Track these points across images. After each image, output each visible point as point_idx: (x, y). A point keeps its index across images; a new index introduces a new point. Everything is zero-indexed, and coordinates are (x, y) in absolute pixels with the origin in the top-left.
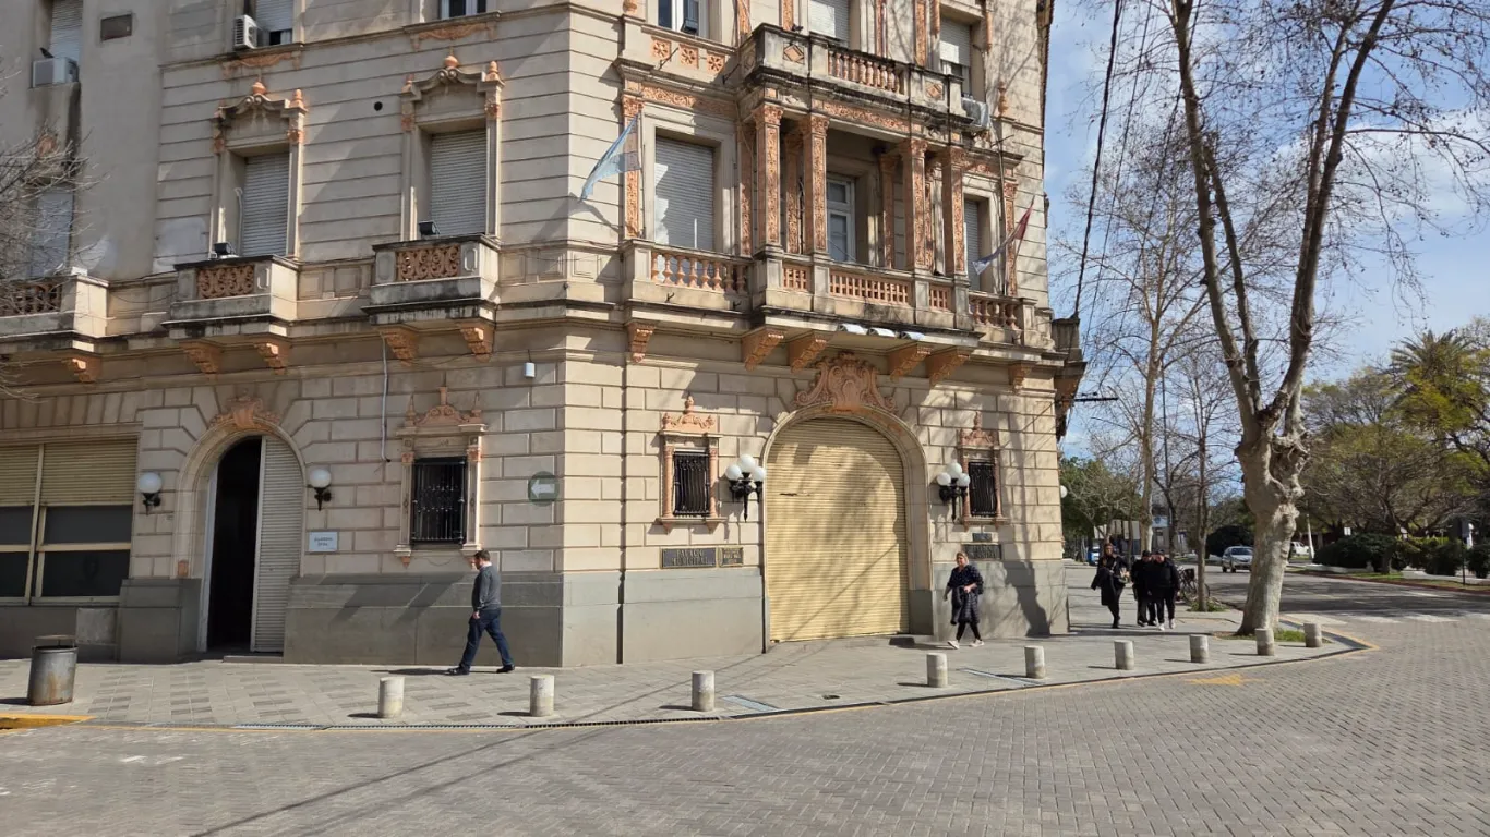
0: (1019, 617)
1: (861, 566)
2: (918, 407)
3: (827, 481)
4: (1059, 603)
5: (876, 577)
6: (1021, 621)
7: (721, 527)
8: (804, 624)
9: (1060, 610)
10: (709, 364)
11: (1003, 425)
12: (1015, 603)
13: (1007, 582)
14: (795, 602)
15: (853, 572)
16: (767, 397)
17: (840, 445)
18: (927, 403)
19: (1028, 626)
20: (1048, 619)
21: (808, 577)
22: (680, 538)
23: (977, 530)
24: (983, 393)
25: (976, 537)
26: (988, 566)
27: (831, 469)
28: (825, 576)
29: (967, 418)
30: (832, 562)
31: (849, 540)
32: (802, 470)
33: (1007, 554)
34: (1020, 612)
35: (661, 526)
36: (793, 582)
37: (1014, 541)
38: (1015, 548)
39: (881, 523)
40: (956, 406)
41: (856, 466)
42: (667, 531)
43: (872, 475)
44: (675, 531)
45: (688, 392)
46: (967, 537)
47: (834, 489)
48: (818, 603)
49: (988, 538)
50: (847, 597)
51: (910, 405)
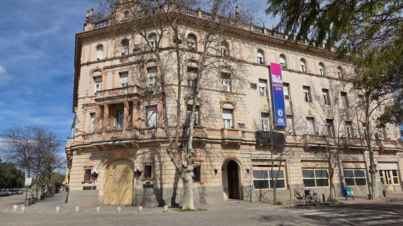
0: (156, 202)
1: (125, 189)
2: (135, 155)
3: (119, 171)
4: (169, 199)
5: (128, 191)
6: (156, 203)
7: (93, 183)
8: (113, 200)
9: (169, 200)
10: (93, 153)
11: (156, 156)
12: (155, 198)
13: (153, 193)
14: (111, 196)
15: (123, 190)
16: (103, 157)
17: (122, 164)
18: (137, 153)
19: (158, 204)
20: (165, 203)
21: (114, 191)
22: (86, 185)
23: (147, 181)
24: (151, 149)
25: (147, 183)
26: (149, 189)
27: (120, 169)
28: (117, 191)
29: (147, 156)
30: (119, 189)
31: (123, 184)
32: (114, 170)
33: (155, 187)
34: (156, 201)
35: (83, 183)
36: (111, 192)
37: (157, 184)
38: (157, 185)
39: (130, 180)
40: (144, 153)
41: (125, 168)
42: (84, 183)
43: (129, 169)
44: (85, 183)
45: (90, 158)
46: (145, 183)
47: (120, 174)
48: (115, 196)
49: (150, 183)
50: (122, 195)
51: (133, 154)
